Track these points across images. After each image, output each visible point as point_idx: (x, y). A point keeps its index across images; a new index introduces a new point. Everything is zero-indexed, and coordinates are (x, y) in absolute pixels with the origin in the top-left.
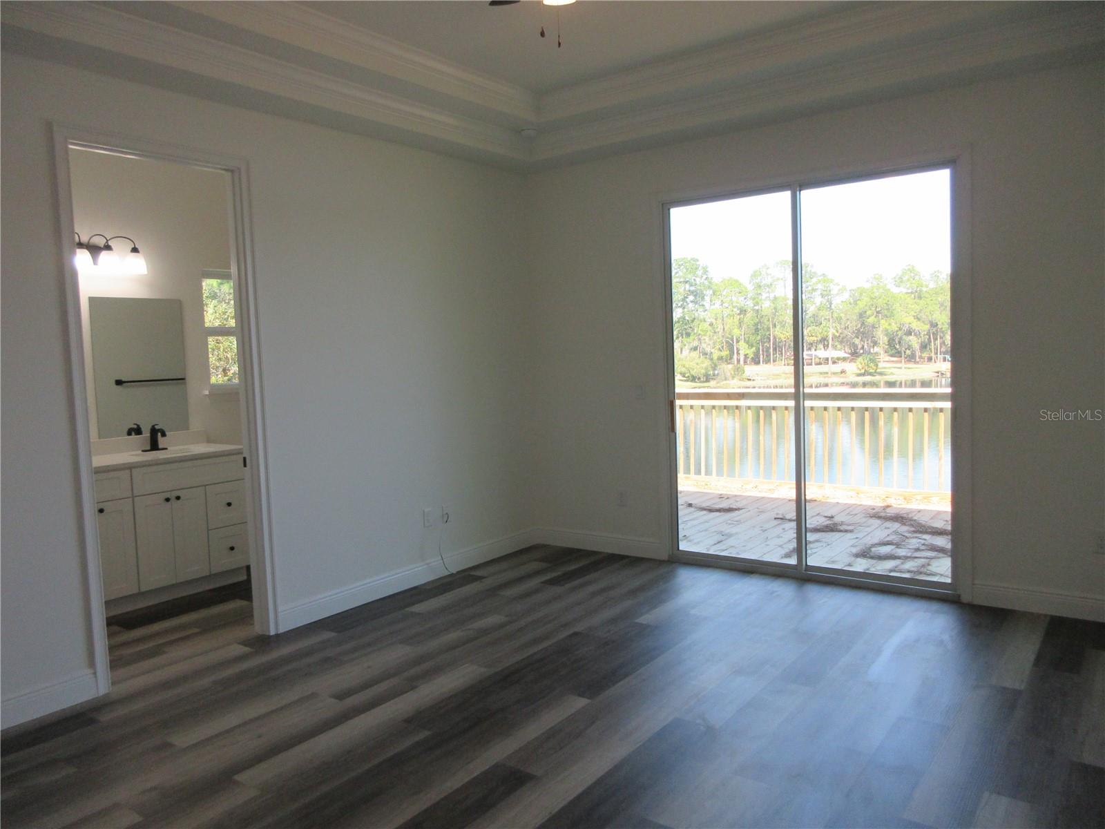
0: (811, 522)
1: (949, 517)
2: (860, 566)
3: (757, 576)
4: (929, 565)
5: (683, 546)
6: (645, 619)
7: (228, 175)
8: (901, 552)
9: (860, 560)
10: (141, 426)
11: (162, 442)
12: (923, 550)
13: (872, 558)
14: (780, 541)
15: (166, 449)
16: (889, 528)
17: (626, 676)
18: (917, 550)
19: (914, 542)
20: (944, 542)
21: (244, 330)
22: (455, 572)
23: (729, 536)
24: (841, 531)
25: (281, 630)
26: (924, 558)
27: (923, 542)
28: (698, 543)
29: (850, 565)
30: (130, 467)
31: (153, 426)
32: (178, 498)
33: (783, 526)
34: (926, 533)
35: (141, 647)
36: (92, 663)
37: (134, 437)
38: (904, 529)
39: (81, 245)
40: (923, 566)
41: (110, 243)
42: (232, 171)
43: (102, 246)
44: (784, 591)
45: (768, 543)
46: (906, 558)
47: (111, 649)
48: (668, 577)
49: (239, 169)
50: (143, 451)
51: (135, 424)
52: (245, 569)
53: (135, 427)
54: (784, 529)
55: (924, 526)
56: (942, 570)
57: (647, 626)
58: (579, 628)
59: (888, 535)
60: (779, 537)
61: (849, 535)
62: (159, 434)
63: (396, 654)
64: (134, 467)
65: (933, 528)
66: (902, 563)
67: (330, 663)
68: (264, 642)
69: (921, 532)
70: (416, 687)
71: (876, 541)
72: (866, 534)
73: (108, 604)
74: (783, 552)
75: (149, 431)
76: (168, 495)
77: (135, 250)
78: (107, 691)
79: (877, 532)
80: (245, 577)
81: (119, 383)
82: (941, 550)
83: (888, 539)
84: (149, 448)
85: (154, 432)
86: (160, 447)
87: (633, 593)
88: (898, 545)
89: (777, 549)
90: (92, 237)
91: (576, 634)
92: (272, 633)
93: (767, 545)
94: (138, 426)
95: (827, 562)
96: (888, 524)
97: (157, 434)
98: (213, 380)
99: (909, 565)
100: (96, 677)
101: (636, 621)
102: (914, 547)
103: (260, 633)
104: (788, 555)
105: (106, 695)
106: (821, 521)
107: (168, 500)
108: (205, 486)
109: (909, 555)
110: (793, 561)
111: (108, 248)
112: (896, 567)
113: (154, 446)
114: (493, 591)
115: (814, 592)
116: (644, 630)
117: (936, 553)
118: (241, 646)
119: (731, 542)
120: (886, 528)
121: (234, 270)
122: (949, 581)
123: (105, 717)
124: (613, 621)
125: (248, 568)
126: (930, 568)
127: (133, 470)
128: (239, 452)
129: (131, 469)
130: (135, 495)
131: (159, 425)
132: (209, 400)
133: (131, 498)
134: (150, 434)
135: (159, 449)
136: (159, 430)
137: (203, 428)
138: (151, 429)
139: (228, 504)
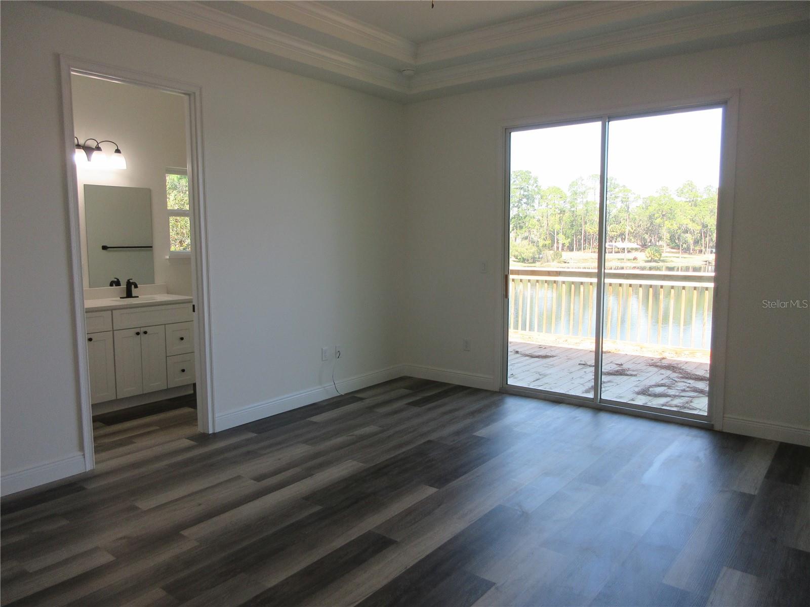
0: (606, 368)
1: (708, 368)
2: (641, 401)
3: (564, 405)
4: (691, 402)
5: (511, 382)
6: (482, 433)
7: (186, 97)
8: (671, 392)
9: (640, 396)
10: (120, 280)
11: (135, 292)
12: (688, 391)
13: (649, 395)
14: (582, 381)
15: (138, 297)
16: (663, 374)
17: (465, 473)
18: (684, 391)
19: (681, 385)
20: (704, 386)
21: (195, 212)
22: (343, 394)
23: (545, 375)
24: (627, 375)
25: (218, 430)
26: (688, 397)
27: (688, 385)
28: (522, 380)
29: (633, 400)
30: (112, 309)
31: (129, 280)
32: (145, 333)
33: (585, 370)
34: (691, 378)
35: (116, 438)
36: (82, 448)
37: (114, 287)
38: (674, 375)
39: (78, 146)
40: (687, 403)
41: (100, 145)
42: (189, 95)
43: (94, 148)
44: (583, 417)
45: (573, 382)
46: (675, 396)
47: (96, 438)
48: (497, 404)
49: (194, 93)
50: (121, 298)
51: (116, 278)
52: (192, 386)
53: (116, 280)
54: (585, 372)
55: (690, 374)
56: (701, 406)
57: (482, 438)
58: (433, 437)
59: (662, 379)
60: (581, 377)
61: (633, 378)
62: (133, 286)
63: (299, 451)
64: (115, 309)
65: (696, 375)
66: (672, 400)
67: (251, 455)
68: (204, 438)
69: (687, 378)
70: (313, 475)
71: (653, 383)
72: (646, 377)
73: (94, 406)
74: (584, 389)
75: (126, 284)
76: (138, 330)
77: (118, 151)
78: (92, 468)
79: (655, 377)
80: (192, 392)
81: (104, 248)
82: (701, 392)
83: (662, 382)
84: (125, 296)
85: (129, 284)
86: (133, 295)
87: (473, 413)
88: (669, 387)
89: (580, 387)
90: (88, 140)
91: (430, 442)
92: (211, 432)
93: (572, 383)
94: (118, 280)
95: (616, 398)
96: (663, 371)
97: (131, 287)
98: (173, 249)
99: (677, 402)
100: (84, 457)
101: (475, 434)
102: (682, 388)
103: (202, 432)
104: (587, 391)
105: (92, 471)
106: (615, 368)
107: (138, 334)
108: (165, 325)
109: (677, 394)
110: (591, 395)
111: (98, 149)
112: (667, 403)
113: (129, 295)
114: (371, 408)
115: (605, 418)
116: (480, 441)
117: (697, 393)
118: (188, 441)
119: (545, 380)
120: (661, 374)
121: (189, 168)
122: (706, 414)
123: (92, 486)
124: (458, 433)
125: (194, 385)
126: (692, 404)
127: (114, 311)
128: (189, 301)
129: (112, 310)
130: (115, 329)
131: (133, 279)
132: (169, 263)
133: (112, 331)
134: (126, 286)
135: (133, 297)
136: (133, 283)
137: (163, 283)
138: (127, 282)
139: (181, 338)
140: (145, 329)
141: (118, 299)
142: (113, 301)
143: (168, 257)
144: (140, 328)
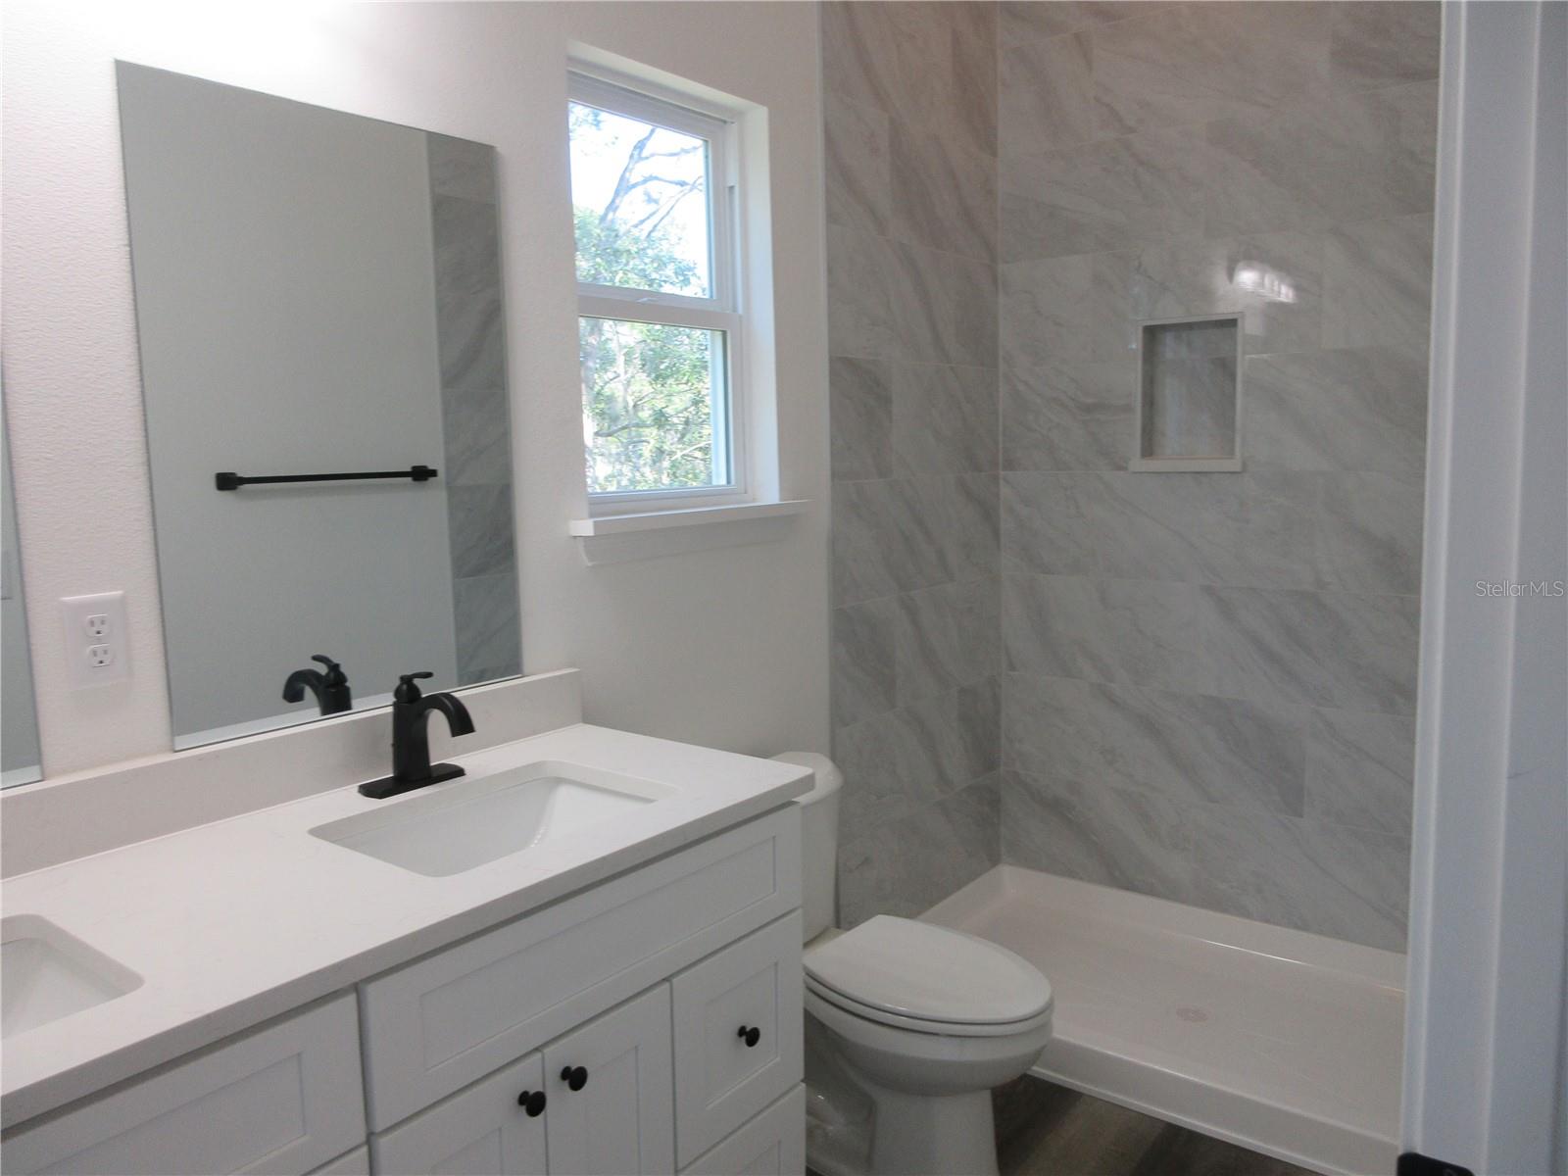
10: (343, 669)
15: (458, 772)
30: (361, 980)
31: (407, 681)
37: (308, 719)
50: (366, 792)
51: (316, 658)
53: (322, 669)
62: (439, 715)
64: (380, 976)
75: (390, 697)
76: (530, 1076)
81: (227, 482)
84: (388, 773)
85: (411, 705)
86: (434, 768)
94: (335, 668)
97: (426, 717)
107: (531, 1103)
108: (668, 980)
113: (413, 767)
129: (357, 988)
131: (429, 675)
132: (584, 557)
133: (364, 1150)
134: (390, 709)
135: (435, 775)
136: (437, 701)
137: (570, 667)
138: (398, 693)
139: (742, 1032)
140: (566, 1053)
141: (348, 801)
142: (319, 832)
143: (585, 527)
144: (538, 1055)
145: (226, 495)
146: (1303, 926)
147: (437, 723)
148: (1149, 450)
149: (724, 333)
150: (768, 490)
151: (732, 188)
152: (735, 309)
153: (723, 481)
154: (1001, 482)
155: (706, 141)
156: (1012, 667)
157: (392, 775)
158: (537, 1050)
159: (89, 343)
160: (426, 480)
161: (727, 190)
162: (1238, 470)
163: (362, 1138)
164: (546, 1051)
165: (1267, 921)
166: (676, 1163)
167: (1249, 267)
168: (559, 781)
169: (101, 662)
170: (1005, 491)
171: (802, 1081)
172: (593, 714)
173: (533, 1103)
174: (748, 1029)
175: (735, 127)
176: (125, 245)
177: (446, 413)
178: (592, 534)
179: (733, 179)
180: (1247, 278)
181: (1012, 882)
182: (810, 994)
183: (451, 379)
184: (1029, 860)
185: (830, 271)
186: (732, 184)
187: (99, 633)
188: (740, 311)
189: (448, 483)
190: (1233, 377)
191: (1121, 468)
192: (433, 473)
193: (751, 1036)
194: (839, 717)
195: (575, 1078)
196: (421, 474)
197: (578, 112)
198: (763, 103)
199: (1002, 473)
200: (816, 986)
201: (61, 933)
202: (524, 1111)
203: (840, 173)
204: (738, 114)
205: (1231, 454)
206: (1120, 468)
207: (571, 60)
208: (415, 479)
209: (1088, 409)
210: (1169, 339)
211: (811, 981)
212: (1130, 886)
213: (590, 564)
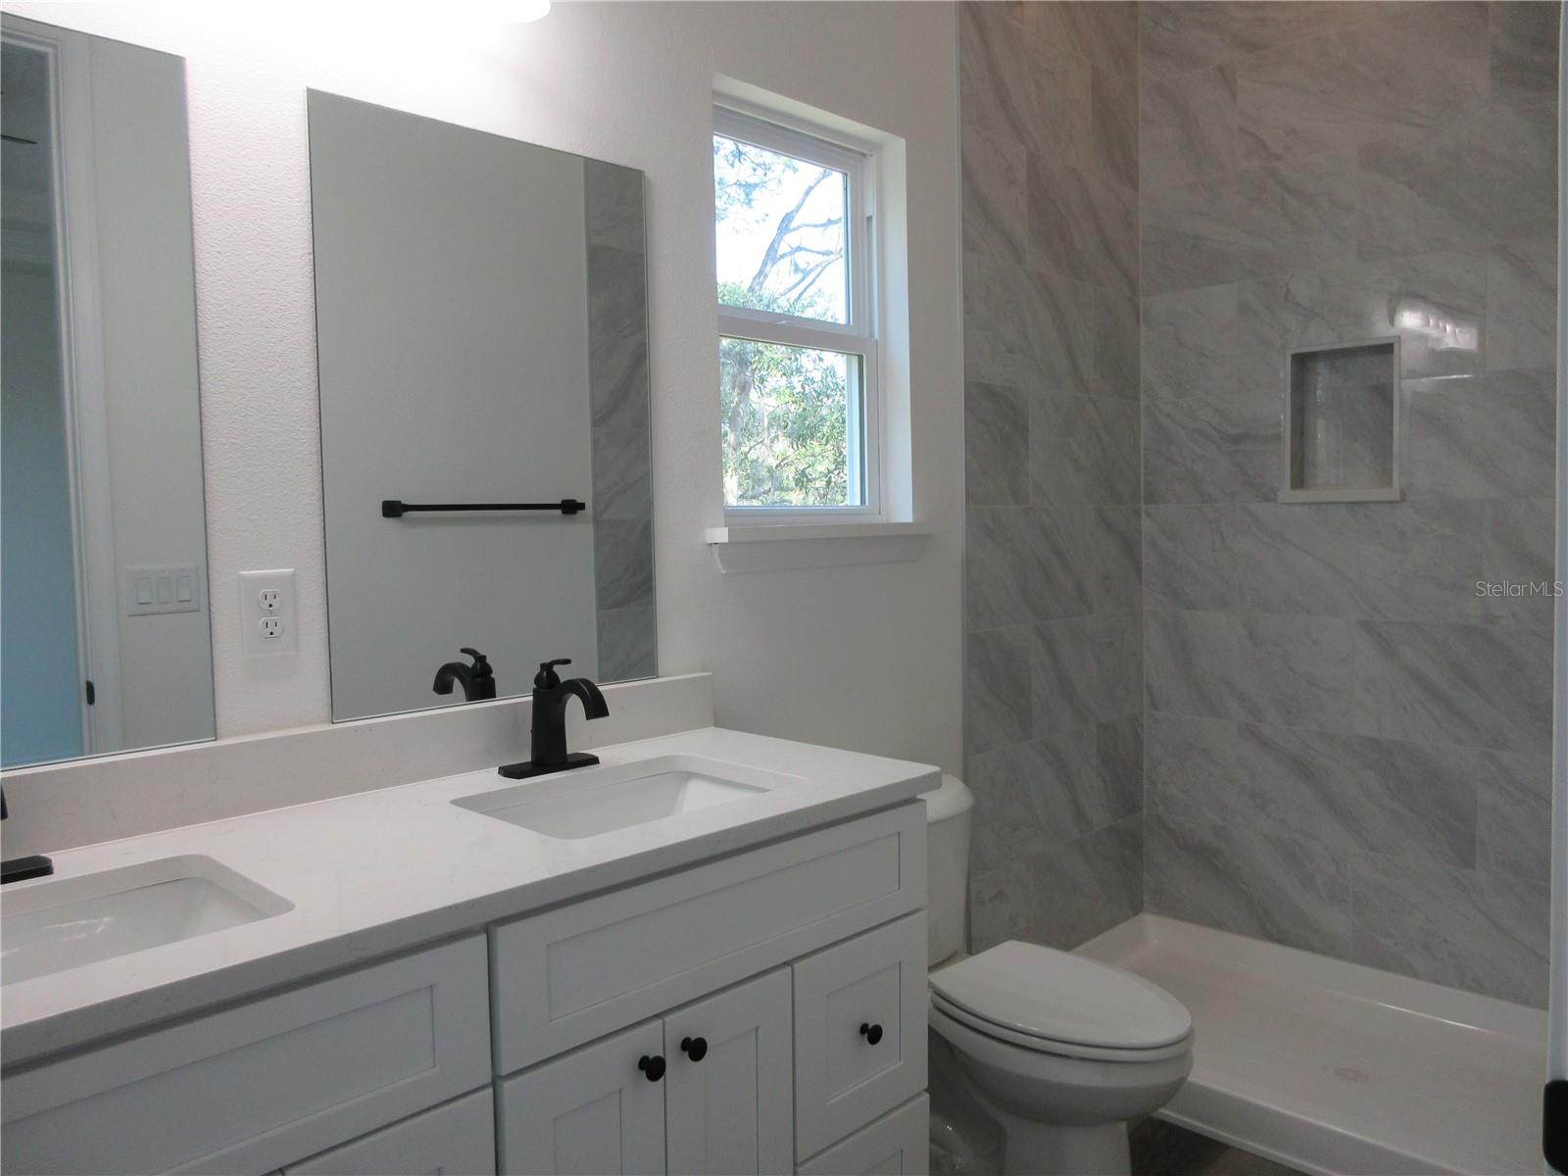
10: (489, 661)
11: (581, 734)
15: (594, 761)
30: (482, 924)
31: (547, 667)
32: (693, 1048)
37: (459, 708)
51: (463, 651)
53: (469, 661)
62: (574, 701)
64: (510, 920)
75: (531, 684)
76: (648, 1041)
81: (392, 509)
84: (526, 757)
85: (550, 691)
86: (570, 753)
94: (481, 659)
97: (564, 701)
107: (650, 1067)
108: (791, 963)
113: (550, 751)
127: (496, 940)
129: (488, 929)
130: (505, 1070)
131: (567, 662)
132: (720, 565)
133: (490, 1090)
134: (531, 698)
135: (570, 760)
136: (574, 686)
137: (703, 670)
138: (538, 680)
139: (864, 1029)
140: (685, 1024)
141: (489, 780)
142: (463, 803)
143: (721, 535)
144: (661, 1021)
145: (391, 521)
146: (1479, 988)
147: (574, 706)
148: (1299, 481)
149: (860, 358)
150: (902, 509)
151: (870, 218)
152: (871, 334)
153: (858, 502)
154: (1143, 516)
155: (846, 174)
156: (1155, 707)
157: (528, 759)
158: (657, 1016)
159: (274, 340)
160: (575, 513)
161: (865, 220)
162: (1398, 498)
163: (488, 1079)
164: (668, 1019)
165: (1437, 982)
166: (795, 1156)
167: (1412, 307)
168: (689, 776)
169: (272, 634)
170: (1145, 523)
171: (926, 1090)
172: (725, 718)
173: (653, 1068)
174: (870, 1026)
175: (874, 157)
176: (310, 254)
177: (595, 449)
178: (727, 541)
179: (871, 210)
180: (1410, 320)
181: (1156, 930)
182: (936, 1011)
183: (601, 417)
184: (1174, 909)
185: (966, 297)
186: (868, 215)
187: (270, 606)
188: (877, 336)
189: (594, 518)
190: (1390, 404)
191: (1268, 497)
192: (582, 506)
193: (873, 1034)
194: (973, 744)
195: (695, 1049)
196: (570, 507)
197: (724, 145)
198: (900, 135)
199: (1143, 507)
200: (944, 1005)
201: (224, 869)
202: (645, 1076)
203: (977, 203)
204: (877, 147)
205: (1390, 483)
206: (1268, 499)
207: (717, 94)
208: (564, 513)
209: (1235, 440)
210: (1321, 367)
211: (940, 1000)
212: (1283, 940)
213: (724, 572)
